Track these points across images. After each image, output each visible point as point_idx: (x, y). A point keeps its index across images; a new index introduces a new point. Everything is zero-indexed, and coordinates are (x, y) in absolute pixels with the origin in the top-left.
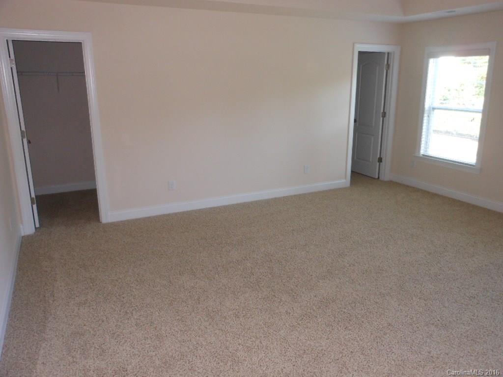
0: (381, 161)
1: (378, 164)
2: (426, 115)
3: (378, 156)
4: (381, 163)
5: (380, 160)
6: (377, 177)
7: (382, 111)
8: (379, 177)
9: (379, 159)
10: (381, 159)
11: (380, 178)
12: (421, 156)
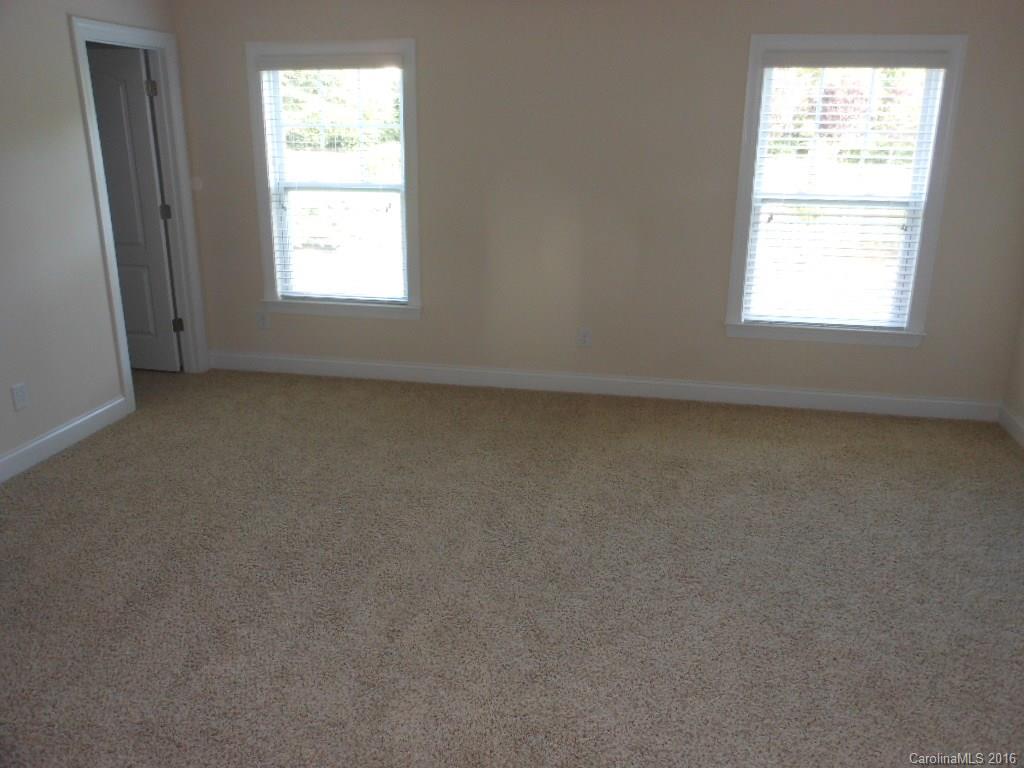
0: (182, 329)
1: (174, 335)
2: (274, 205)
3: (172, 317)
4: (181, 333)
5: (178, 325)
6: (178, 369)
7: (159, 203)
8: (182, 368)
9: (174, 322)
10: (180, 321)
11: (186, 369)
12: (280, 298)
